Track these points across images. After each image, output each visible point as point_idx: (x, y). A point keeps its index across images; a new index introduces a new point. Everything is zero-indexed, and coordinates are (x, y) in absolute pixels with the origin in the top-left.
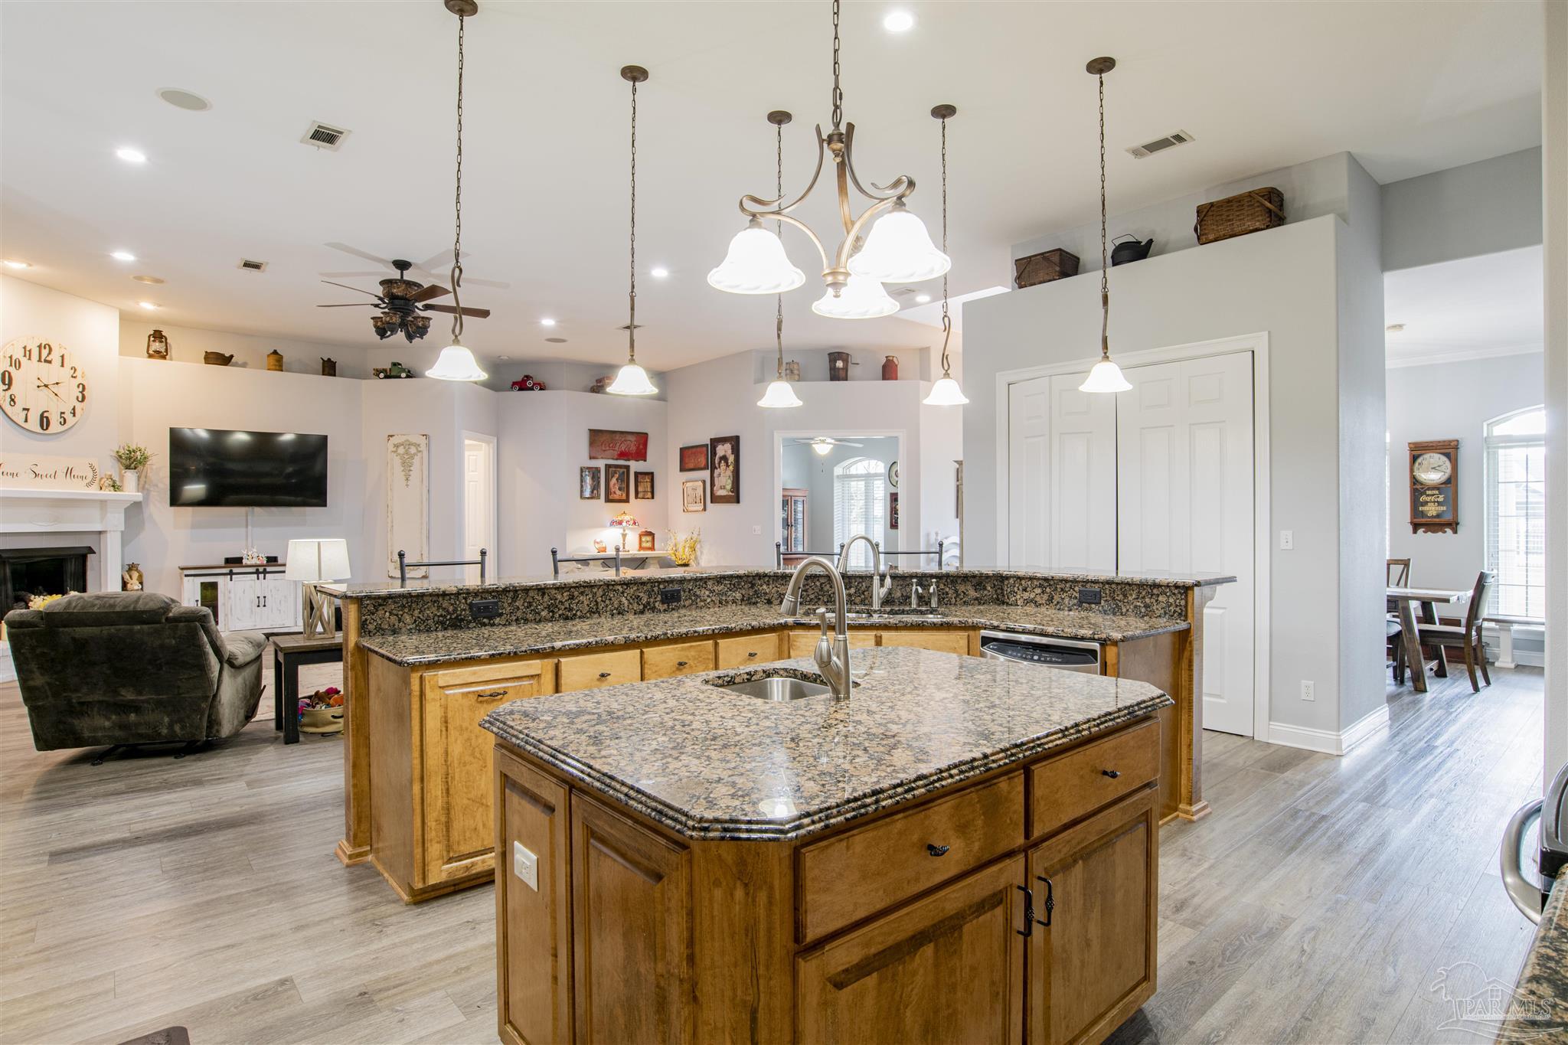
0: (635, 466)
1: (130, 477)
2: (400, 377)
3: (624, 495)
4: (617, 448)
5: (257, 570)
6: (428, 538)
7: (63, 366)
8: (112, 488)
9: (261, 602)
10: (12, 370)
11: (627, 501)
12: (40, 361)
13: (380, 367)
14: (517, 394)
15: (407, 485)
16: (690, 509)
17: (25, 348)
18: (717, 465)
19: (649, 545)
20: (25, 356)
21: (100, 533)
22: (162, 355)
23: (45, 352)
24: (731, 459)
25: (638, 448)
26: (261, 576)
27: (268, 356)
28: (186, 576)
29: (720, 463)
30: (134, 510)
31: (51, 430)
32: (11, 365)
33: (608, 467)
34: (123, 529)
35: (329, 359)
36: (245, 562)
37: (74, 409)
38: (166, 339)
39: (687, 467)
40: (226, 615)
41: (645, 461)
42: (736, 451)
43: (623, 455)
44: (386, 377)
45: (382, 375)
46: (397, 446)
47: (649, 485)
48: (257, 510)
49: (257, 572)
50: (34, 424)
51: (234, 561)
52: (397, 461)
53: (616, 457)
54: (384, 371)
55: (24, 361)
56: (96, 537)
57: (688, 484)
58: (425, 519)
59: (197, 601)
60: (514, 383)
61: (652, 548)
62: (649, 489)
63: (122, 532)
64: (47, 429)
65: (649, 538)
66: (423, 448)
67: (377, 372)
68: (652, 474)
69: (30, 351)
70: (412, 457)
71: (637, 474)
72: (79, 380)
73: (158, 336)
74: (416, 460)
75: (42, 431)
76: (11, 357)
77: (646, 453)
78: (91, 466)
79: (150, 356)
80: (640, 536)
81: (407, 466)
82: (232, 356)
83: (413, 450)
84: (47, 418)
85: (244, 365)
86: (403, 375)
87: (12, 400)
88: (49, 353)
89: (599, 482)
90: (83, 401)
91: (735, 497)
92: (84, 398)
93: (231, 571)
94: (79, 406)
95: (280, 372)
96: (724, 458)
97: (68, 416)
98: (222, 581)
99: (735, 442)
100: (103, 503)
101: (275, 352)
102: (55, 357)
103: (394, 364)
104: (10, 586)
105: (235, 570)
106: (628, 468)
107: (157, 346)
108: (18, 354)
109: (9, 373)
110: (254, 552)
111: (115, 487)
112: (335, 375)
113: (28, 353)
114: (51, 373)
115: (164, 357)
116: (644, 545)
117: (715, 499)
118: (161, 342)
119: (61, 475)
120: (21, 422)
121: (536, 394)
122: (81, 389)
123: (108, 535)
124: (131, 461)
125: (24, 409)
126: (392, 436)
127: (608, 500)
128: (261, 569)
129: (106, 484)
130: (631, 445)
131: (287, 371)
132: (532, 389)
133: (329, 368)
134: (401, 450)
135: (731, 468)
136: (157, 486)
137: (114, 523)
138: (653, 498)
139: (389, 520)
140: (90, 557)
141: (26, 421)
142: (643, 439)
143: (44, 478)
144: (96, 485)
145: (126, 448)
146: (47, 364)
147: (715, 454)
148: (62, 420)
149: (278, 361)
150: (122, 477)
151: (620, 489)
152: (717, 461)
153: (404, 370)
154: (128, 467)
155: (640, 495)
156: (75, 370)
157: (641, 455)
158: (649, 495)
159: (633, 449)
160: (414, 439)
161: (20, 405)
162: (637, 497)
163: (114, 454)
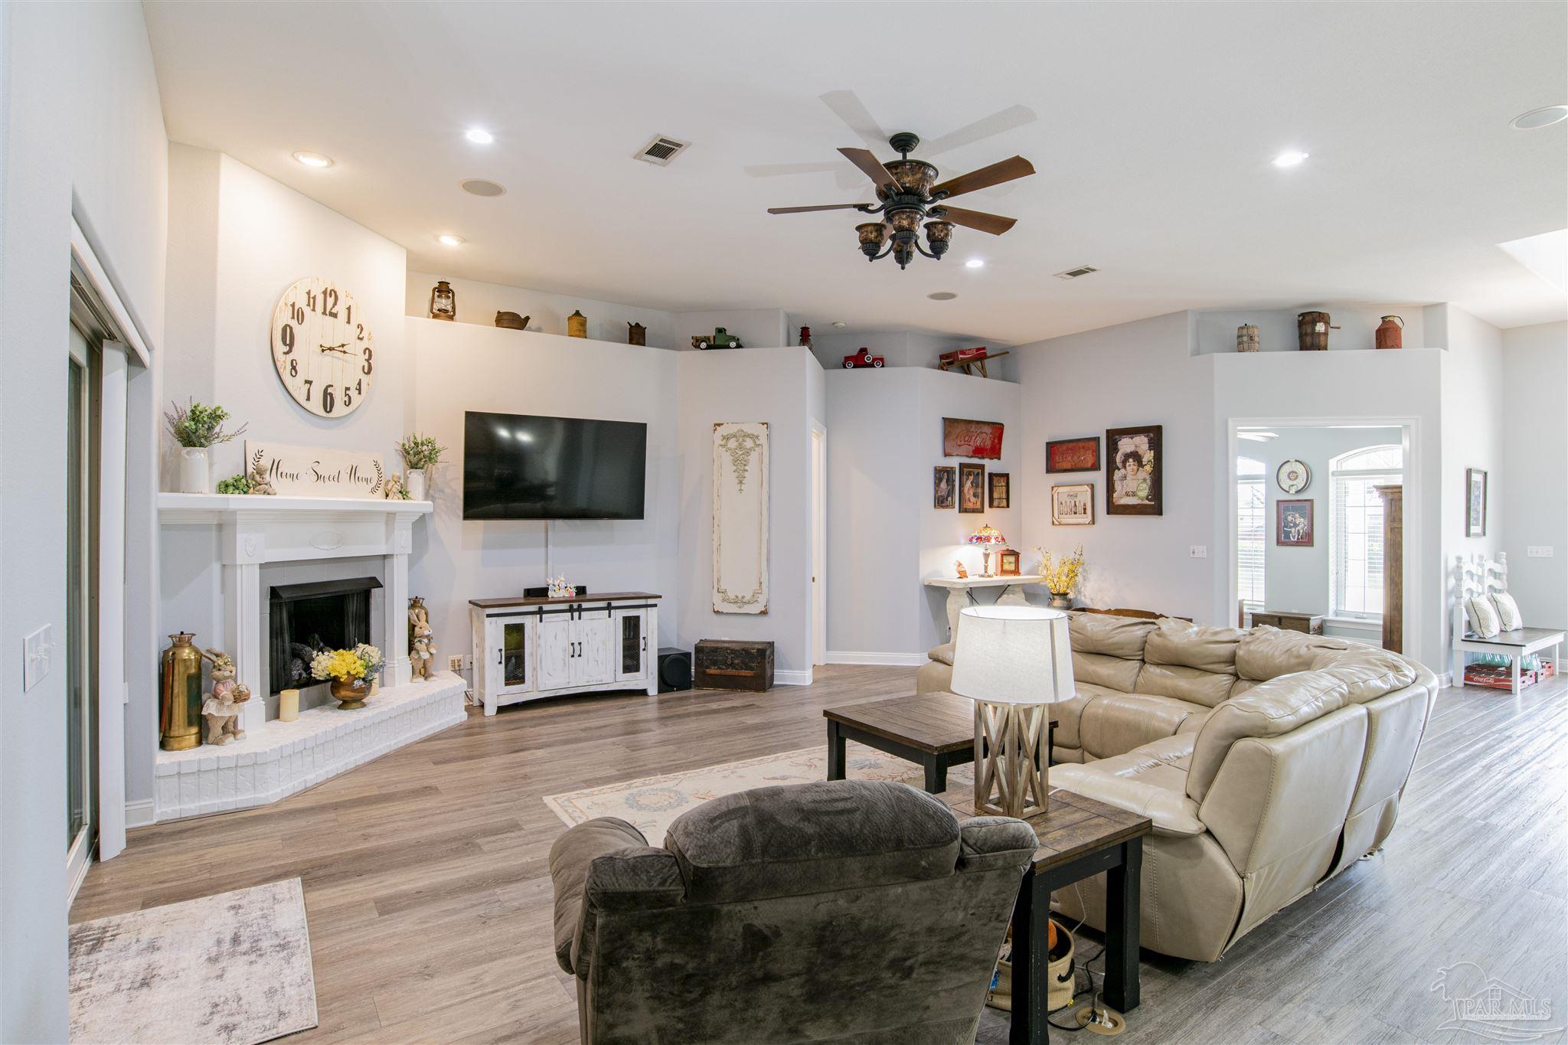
0: (991, 465)
1: (417, 479)
2: (728, 347)
3: (979, 503)
4: (972, 443)
5: (571, 606)
6: (768, 560)
7: (349, 322)
8: (400, 495)
9: (576, 651)
10: (294, 323)
11: (982, 511)
12: (324, 313)
13: (700, 334)
14: (852, 373)
15: (741, 490)
16: (1064, 521)
17: (309, 293)
18: (1119, 465)
19: (1012, 567)
20: (309, 305)
21: (385, 557)
22: (448, 315)
23: (330, 301)
24: (1148, 456)
25: (993, 442)
26: (576, 614)
27: (569, 318)
28: (488, 616)
29: (1124, 462)
30: (421, 523)
31: (335, 413)
32: (293, 318)
33: (962, 466)
34: (411, 552)
35: (637, 324)
36: (550, 594)
37: (359, 384)
38: (453, 296)
39: (1059, 466)
40: (534, 669)
41: (999, 459)
42: (1156, 444)
43: (979, 452)
44: (709, 347)
45: (703, 345)
46: (726, 438)
47: (1004, 489)
48: (559, 523)
49: (571, 610)
50: (316, 405)
51: (537, 594)
52: (727, 458)
53: (971, 454)
54: (706, 339)
55: (307, 311)
56: (380, 562)
57: (1061, 490)
58: (765, 536)
59: (500, 650)
60: (847, 359)
61: (1016, 572)
62: (1004, 496)
63: (409, 555)
64: (331, 411)
65: (1012, 559)
66: (763, 440)
67: (697, 343)
68: (1007, 475)
69: (314, 298)
70: (748, 453)
71: (990, 475)
72: (365, 344)
73: (443, 289)
74: (754, 457)
75: (324, 414)
76: (293, 305)
77: (1000, 448)
78: (376, 465)
79: (435, 316)
80: (1002, 555)
81: (740, 464)
82: (528, 318)
83: (749, 443)
84: (331, 395)
85: (539, 330)
86: (733, 344)
87: (294, 368)
88: (335, 304)
89: (953, 486)
90: (369, 373)
91: (1154, 506)
92: (370, 369)
93: (541, 608)
94: (365, 379)
95: (585, 339)
96: (1136, 456)
97: (353, 393)
98: (529, 622)
99: (1155, 434)
100: (390, 517)
101: (577, 313)
102: (341, 309)
103: (720, 331)
104: (287, 638)
105: (546, 607)
106: (982, 467)
107: (443, 303)
108: (302, 302)
109: (291, 329)
110: (561, 580)
111: (404, 493)
112: (644, 345)
113: (312, 300)
114: (338, 331)
115: (451, 318)
116: (1006, 567)
117: (1113, 509)
118: (449, 297)
119: (344, 476)
120: (302, 400)
121: (877, 371)
122: (367, 357)
123: (395, 559)
124: (418, 456)
125: (307, 382)
126: (719, 425)
127: (963, 510)
128: (575, 606)
129: (394, 490)
130: (984, 439)
131: (590, 338)
132: (871, 365)
133: (637, 335)
134: (732, 443)
135: (1148, 468)
136: (443, 491)
137: (402, 542)
138: (1008, 506)
139: (715, 536)
140: (375, 592)
141: (308, 399)
142: (998, 429)
143: (326, 480)
144: (381, 492)
145: (412, 439)
146: (332, 318)
147: (1116, 450)
148: (347, 399)
149: (579, 325)
150: (406, 478)
151: (975, 495)
152: (1119, 458)
153: (733, 338)
154: (414, 466)
155: (996, 503)
156: (362, 329)
157: (995, 452)
158: (1004, 503)
159: (988, 444)
160: (748, 429)
161: (302, 376)
162: (991, 505)
163: (399, 448)
